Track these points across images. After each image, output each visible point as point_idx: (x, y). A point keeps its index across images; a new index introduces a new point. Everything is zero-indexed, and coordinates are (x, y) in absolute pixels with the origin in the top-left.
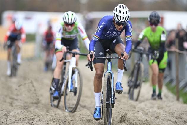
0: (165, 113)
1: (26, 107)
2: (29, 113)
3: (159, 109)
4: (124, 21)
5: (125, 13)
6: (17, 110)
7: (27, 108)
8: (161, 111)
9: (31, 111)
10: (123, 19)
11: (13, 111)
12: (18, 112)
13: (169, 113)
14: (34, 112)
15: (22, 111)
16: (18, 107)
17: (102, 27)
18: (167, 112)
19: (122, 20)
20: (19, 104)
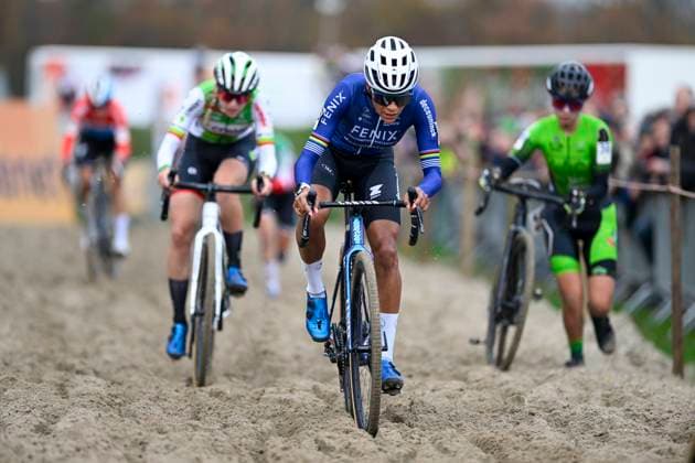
0: (631, 421)
1: (118, 401)
2: (127, 420)
3: (608, 405)
4: (397, 87)
5: (400, 62)
6: (82, 410)
7: (120, 404)
8: (617, 414)
9: (134, 416)
10: (394, 84)
11: (69, 415)
12: (89, 416)
13: (648, 421)
14: (146, 419)
15: (100, 415)
16: (85, 400)
17: (335, 107)
18: (637, 416)
19: (391, 87)
20: (91, 387)
